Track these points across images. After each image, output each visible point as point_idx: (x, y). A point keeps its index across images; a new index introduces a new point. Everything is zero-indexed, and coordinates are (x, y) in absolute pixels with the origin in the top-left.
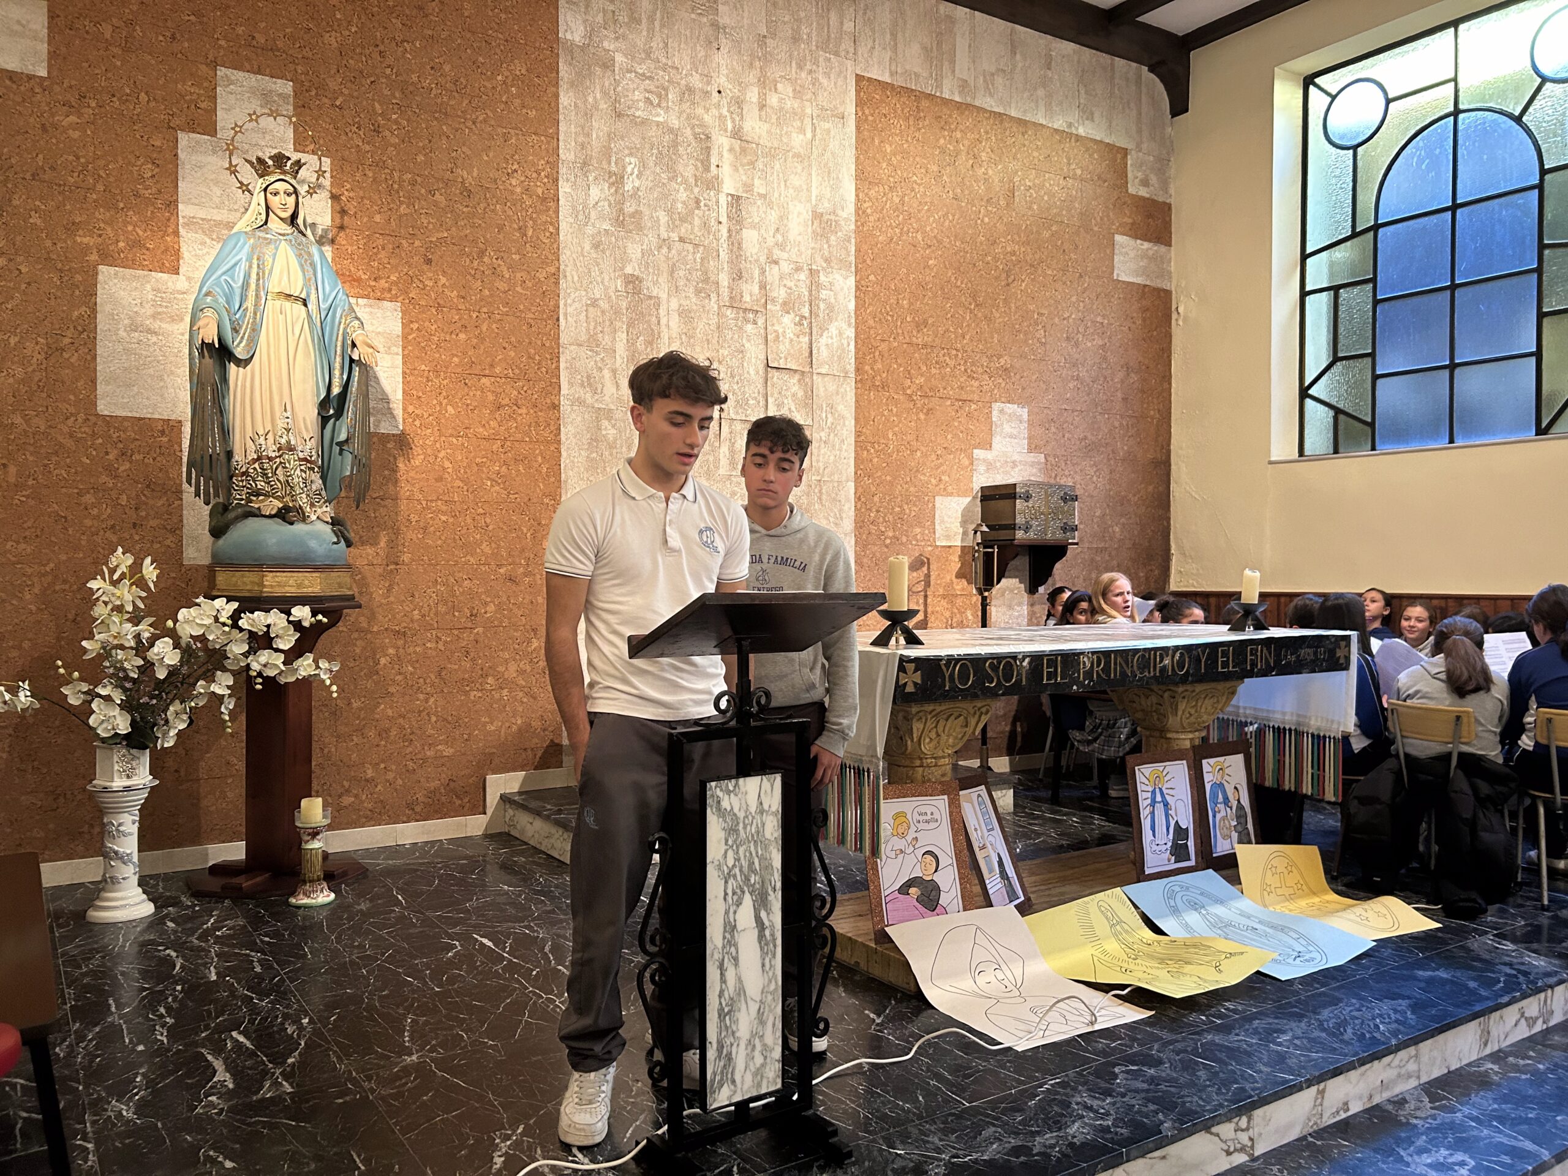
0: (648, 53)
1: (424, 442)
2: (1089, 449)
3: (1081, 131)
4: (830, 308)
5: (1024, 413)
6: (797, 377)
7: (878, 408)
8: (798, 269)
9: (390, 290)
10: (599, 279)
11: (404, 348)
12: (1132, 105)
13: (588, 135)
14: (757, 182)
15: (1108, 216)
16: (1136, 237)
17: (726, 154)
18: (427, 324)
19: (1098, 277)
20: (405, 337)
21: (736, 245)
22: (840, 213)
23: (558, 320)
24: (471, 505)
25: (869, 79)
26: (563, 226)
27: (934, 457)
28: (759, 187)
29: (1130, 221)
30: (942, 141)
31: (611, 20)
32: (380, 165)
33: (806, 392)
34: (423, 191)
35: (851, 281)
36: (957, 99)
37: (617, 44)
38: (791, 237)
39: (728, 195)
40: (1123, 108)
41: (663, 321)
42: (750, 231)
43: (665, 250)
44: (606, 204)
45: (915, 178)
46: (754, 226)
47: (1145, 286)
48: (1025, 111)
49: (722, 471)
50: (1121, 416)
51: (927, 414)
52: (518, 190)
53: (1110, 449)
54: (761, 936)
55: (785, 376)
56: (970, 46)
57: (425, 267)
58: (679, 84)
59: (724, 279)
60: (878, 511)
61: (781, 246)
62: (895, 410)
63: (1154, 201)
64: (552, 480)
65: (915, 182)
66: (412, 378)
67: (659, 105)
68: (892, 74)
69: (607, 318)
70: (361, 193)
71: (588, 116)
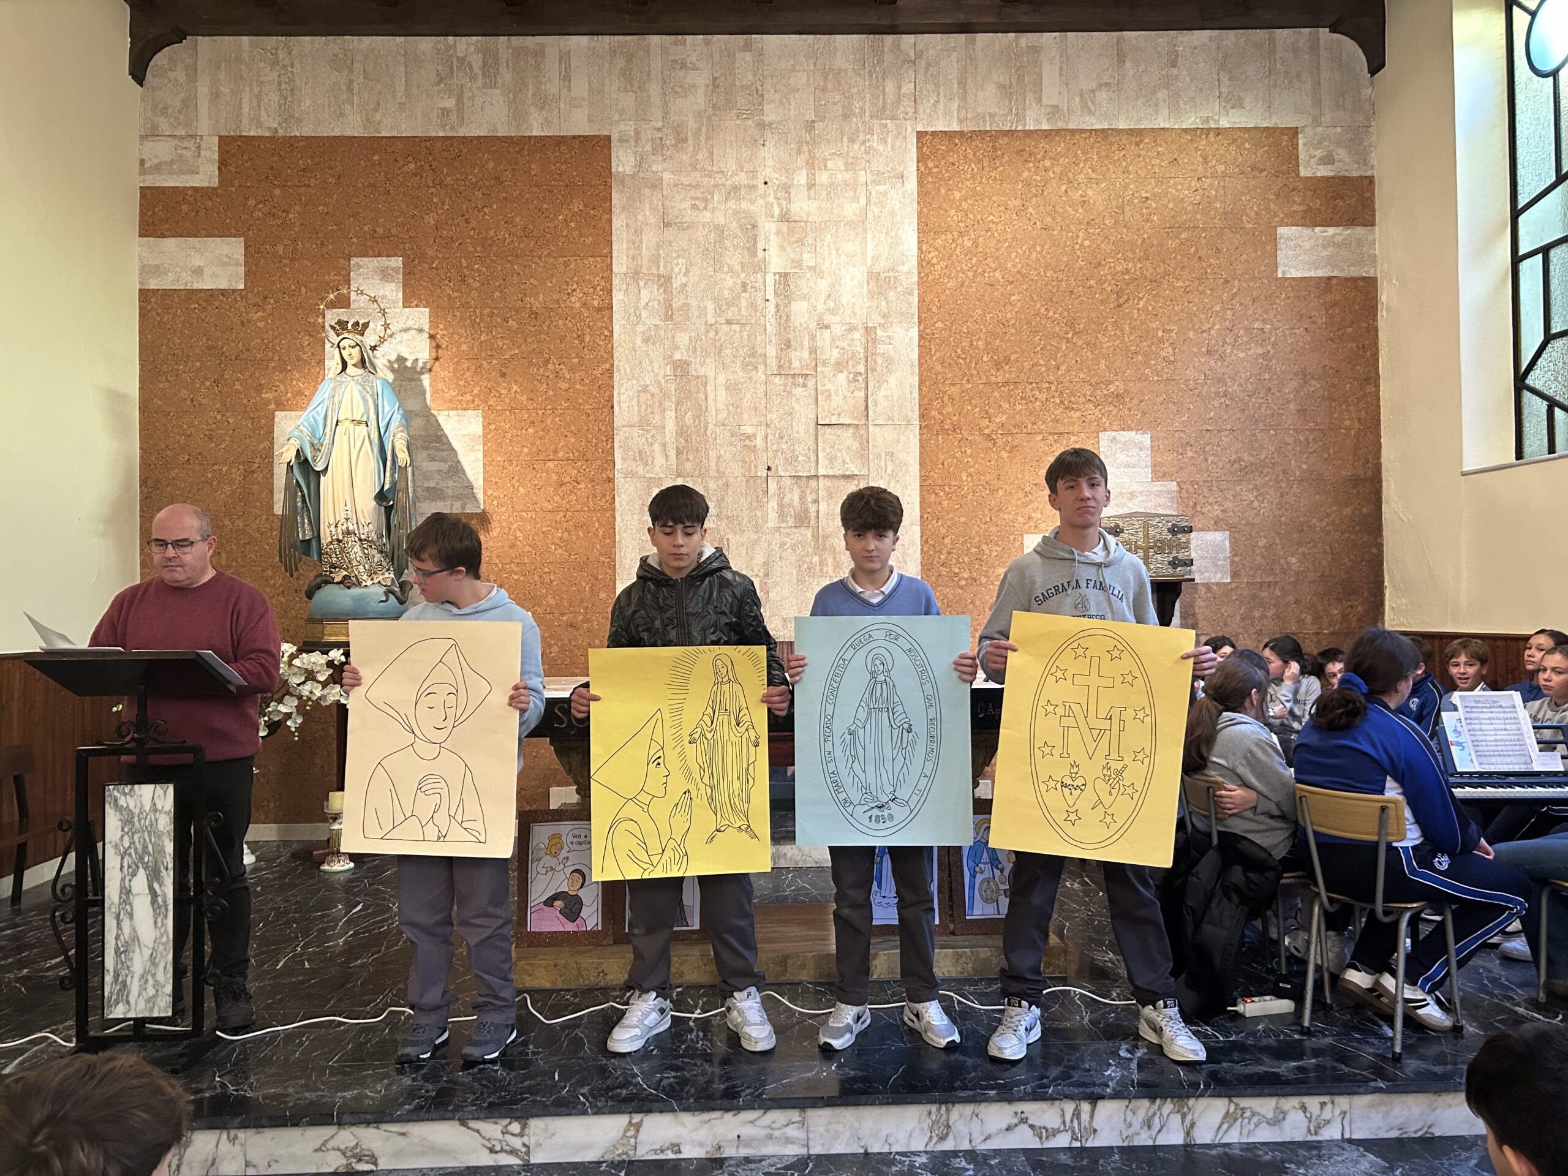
0: (694, 166)
1: (500, 518)
2: (1245, 472)
3: (1224, 123)
4: (889, 361)
5: (1146, 439)
6: (851, 430)
7: (948, 451)
8: (852, 329)
9: (473, 401)
10: (650, 368)
11: (484, 445)
12: (1305, 76)
13: (639, 248)
14: (806, 256)
15: (1267, 209)
16: (1315, 225)
17: (773, 238)
18: (502, 424)
19: (1253, 279)
20: (485, 435)
21: (784, 319)
22: (901, 268)
23: (612, 407)
24: (538, 565)
25: (933, 134)
26: (617, 329)
27: (1020, 494)
28: (808, 260)
29: (1304, 208)
30: (1026, 174)
31: (659, 146)
32: (465, 306)
33: (861, 444)
34: (499, 320)
35: (914, 332)
36: (1045, 127)
37: (665, 165)
38: (844, 301)
39: (775, 274)
40: (1290, 83)
41: (711, 396)
42: (799, 303)
43: (712, 334)
44: (656, 303)
45: (991, 217)
46: (804, 297)
47: (1330, 278)
48: (1139, 120)
49: (770, 524)
50: (1296, 431)
51: (1010, 452)
52: (578, 305)
53: (1279, 469)
54: (154, 901)
55: (839, 431)
56: (1061, 69)
57: (501, 380)
58: (724, 185)
59: (772, 351)
60: (949, 553)
61: (833, 312)
62: (969, 451)
63: (1344, 180)
64: (608, 541)
65: (993, 222)
66: (490, 468)
67: (705, 208)
68: (960, 121)
69: (656, 400)
70: (451, 330)
71: (638, 232)
